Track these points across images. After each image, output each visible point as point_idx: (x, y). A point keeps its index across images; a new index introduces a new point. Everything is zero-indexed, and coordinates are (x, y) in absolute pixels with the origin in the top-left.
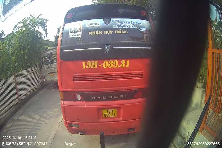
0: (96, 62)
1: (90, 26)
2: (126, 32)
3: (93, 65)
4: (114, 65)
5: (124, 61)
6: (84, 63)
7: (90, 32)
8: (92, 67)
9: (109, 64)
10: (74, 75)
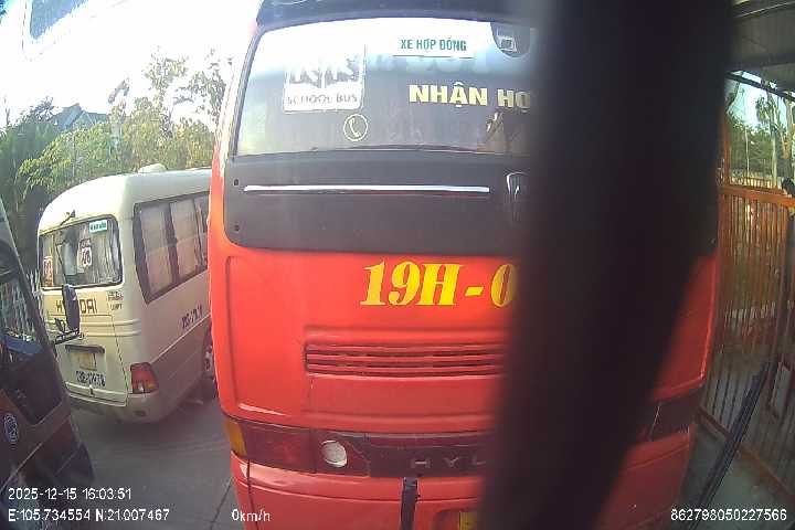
0: (453, 270)
1: (414, 51)
6: (377, 272)
7: (414, 89)
8: (427, 299)
10: (314, 335)
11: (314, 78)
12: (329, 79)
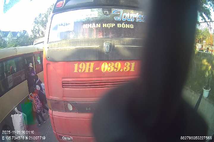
0: (92, 64)
2: (132, 26)
3: (87, 67)
4: (115, 68)
5: (129, 64)
6: (76, 65)
7: (84, 25)
8: (87, 71)
9: (109, 67)
10: (63, 80)
11: (64, 24)
12: (67, 25)
